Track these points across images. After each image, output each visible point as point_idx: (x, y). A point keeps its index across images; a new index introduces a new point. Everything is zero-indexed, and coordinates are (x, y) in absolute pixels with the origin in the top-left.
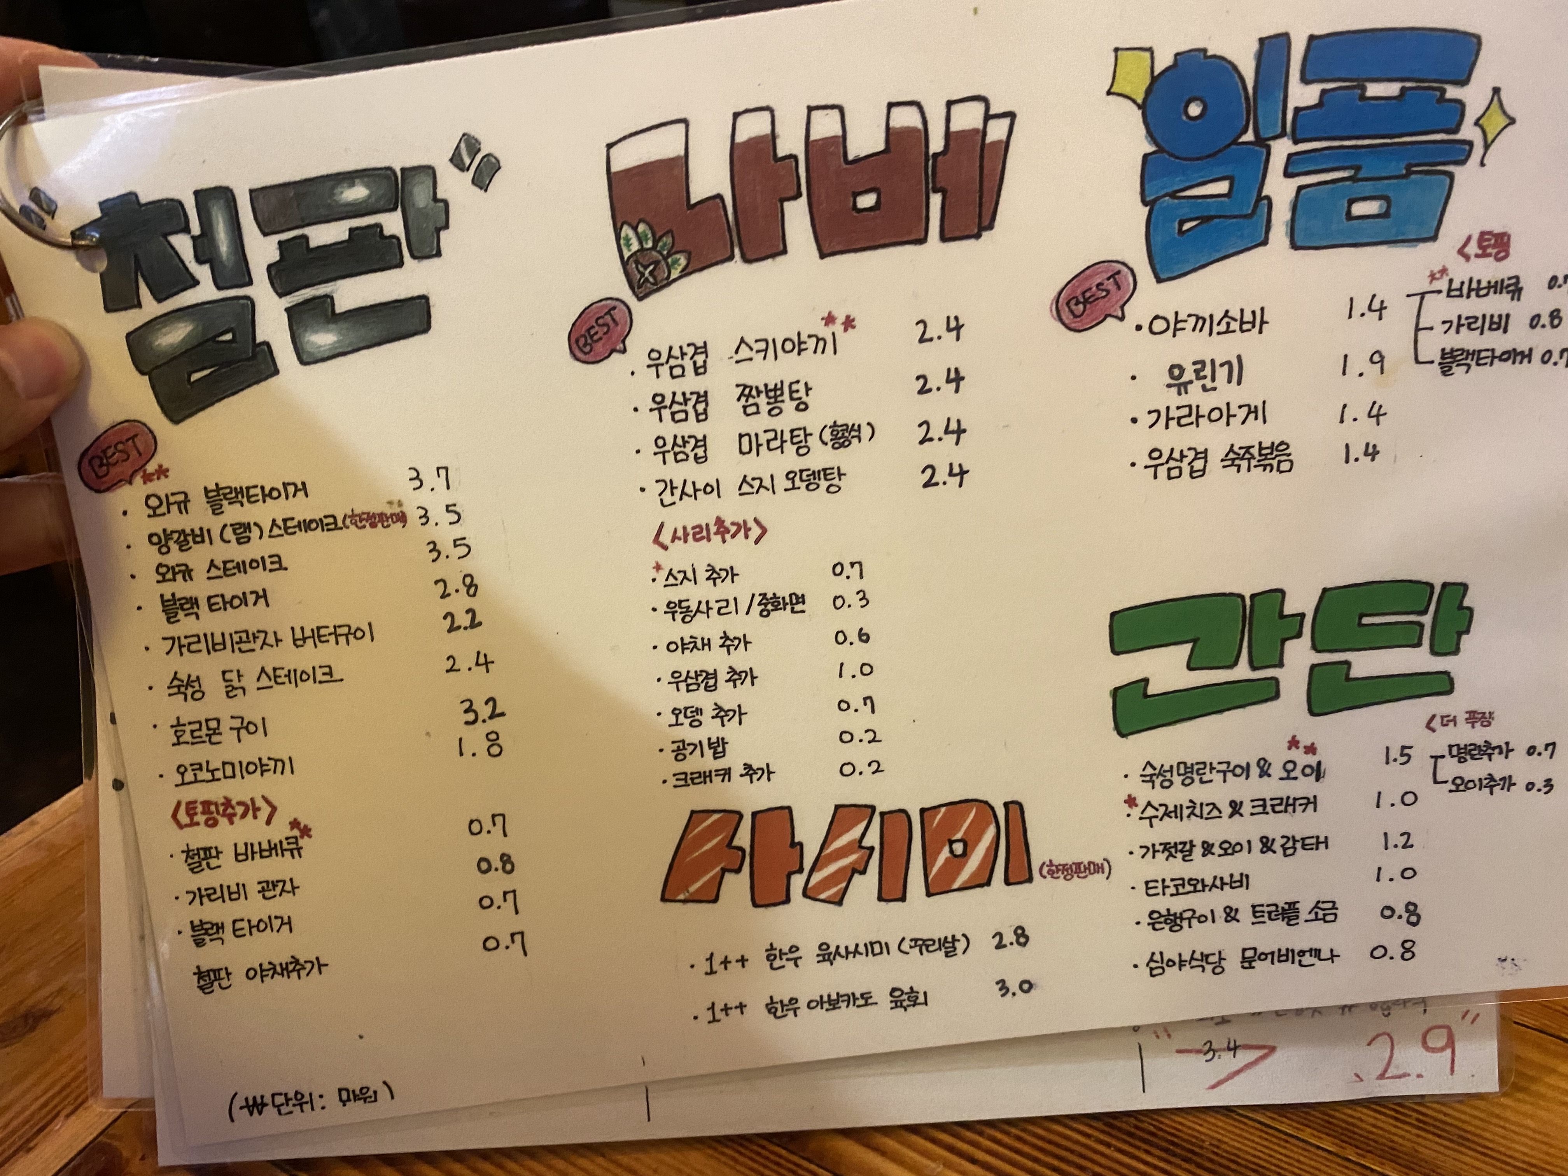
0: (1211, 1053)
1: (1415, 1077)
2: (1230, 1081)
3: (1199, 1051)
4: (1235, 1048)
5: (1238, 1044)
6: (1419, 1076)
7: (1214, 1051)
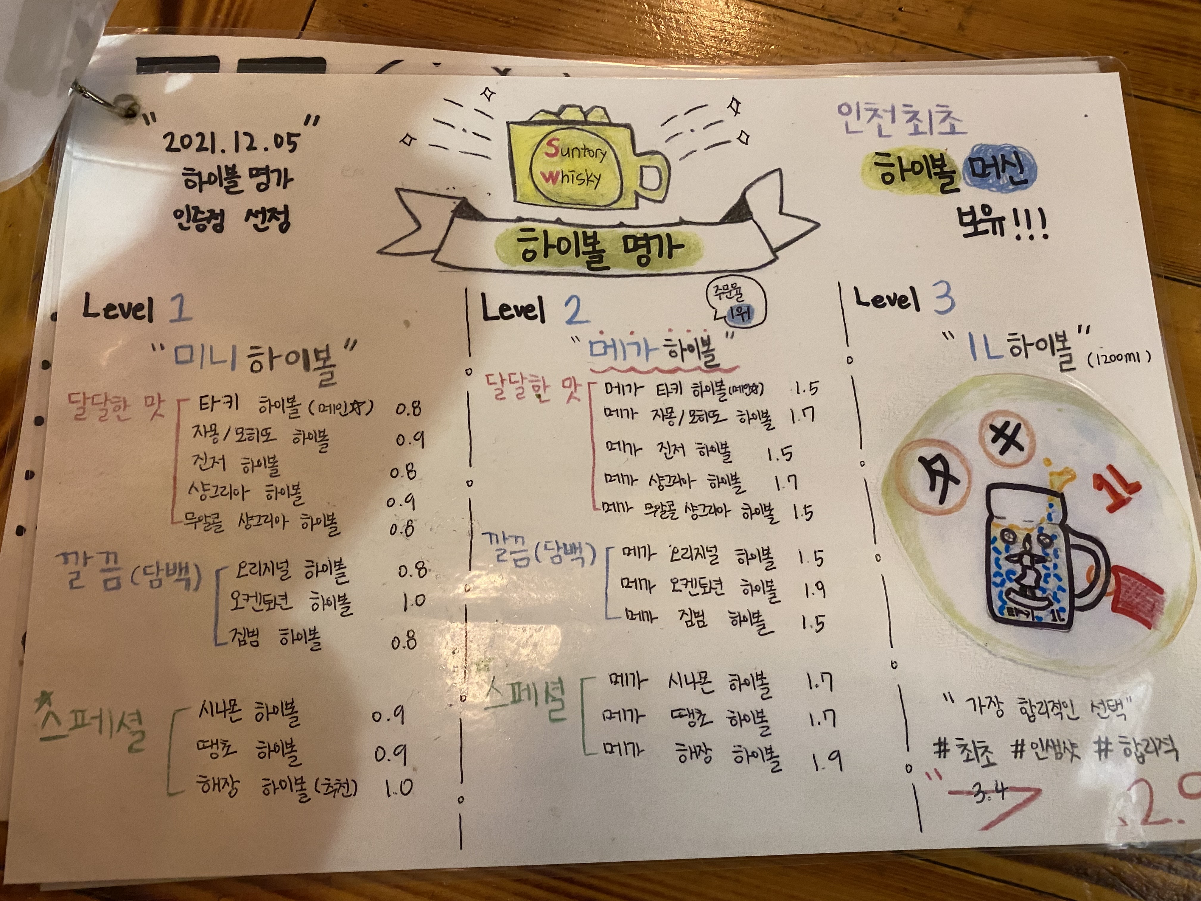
0: (981, 795)
1: (1176, 822)
2: (1002, 823)
3: (969, 793)
4: (1003, 790)
5: (1005, 786)
6: (1181, 822)
7: (984, 793)
